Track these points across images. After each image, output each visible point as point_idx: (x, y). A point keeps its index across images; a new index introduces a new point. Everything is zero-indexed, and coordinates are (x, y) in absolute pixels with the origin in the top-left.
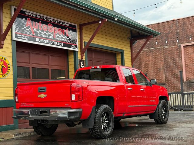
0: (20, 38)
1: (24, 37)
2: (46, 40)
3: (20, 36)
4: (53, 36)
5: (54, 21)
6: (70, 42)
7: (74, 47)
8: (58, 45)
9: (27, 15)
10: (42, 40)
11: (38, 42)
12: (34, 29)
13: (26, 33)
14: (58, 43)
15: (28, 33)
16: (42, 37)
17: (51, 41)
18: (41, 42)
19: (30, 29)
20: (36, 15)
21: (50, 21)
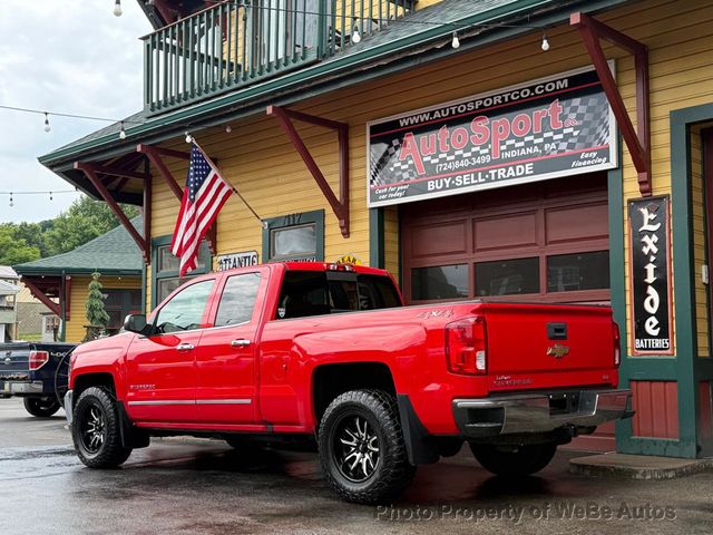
0: (384, 197)
1: (394, 192)
2: (462, 175)
3: (382, 194)
4: (490, 153)
5: (498, 100)
6: (571, 146)
7: (590, 159)
8: (511, 177)
9: (405, 126)
10: (447, 182)
11: (436, 190)
12: (422, 157)
13: (400, 177)
14: (511, 169)
15: (406, 175)
16: (450, 171)
17: (480, 174)
18: (444, 188)
19: (410, 162)
20: (432, 113)
21: (482, 107)
